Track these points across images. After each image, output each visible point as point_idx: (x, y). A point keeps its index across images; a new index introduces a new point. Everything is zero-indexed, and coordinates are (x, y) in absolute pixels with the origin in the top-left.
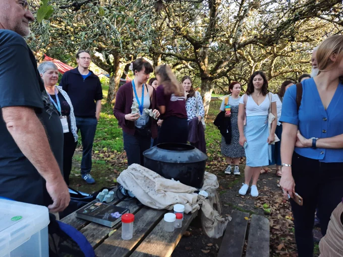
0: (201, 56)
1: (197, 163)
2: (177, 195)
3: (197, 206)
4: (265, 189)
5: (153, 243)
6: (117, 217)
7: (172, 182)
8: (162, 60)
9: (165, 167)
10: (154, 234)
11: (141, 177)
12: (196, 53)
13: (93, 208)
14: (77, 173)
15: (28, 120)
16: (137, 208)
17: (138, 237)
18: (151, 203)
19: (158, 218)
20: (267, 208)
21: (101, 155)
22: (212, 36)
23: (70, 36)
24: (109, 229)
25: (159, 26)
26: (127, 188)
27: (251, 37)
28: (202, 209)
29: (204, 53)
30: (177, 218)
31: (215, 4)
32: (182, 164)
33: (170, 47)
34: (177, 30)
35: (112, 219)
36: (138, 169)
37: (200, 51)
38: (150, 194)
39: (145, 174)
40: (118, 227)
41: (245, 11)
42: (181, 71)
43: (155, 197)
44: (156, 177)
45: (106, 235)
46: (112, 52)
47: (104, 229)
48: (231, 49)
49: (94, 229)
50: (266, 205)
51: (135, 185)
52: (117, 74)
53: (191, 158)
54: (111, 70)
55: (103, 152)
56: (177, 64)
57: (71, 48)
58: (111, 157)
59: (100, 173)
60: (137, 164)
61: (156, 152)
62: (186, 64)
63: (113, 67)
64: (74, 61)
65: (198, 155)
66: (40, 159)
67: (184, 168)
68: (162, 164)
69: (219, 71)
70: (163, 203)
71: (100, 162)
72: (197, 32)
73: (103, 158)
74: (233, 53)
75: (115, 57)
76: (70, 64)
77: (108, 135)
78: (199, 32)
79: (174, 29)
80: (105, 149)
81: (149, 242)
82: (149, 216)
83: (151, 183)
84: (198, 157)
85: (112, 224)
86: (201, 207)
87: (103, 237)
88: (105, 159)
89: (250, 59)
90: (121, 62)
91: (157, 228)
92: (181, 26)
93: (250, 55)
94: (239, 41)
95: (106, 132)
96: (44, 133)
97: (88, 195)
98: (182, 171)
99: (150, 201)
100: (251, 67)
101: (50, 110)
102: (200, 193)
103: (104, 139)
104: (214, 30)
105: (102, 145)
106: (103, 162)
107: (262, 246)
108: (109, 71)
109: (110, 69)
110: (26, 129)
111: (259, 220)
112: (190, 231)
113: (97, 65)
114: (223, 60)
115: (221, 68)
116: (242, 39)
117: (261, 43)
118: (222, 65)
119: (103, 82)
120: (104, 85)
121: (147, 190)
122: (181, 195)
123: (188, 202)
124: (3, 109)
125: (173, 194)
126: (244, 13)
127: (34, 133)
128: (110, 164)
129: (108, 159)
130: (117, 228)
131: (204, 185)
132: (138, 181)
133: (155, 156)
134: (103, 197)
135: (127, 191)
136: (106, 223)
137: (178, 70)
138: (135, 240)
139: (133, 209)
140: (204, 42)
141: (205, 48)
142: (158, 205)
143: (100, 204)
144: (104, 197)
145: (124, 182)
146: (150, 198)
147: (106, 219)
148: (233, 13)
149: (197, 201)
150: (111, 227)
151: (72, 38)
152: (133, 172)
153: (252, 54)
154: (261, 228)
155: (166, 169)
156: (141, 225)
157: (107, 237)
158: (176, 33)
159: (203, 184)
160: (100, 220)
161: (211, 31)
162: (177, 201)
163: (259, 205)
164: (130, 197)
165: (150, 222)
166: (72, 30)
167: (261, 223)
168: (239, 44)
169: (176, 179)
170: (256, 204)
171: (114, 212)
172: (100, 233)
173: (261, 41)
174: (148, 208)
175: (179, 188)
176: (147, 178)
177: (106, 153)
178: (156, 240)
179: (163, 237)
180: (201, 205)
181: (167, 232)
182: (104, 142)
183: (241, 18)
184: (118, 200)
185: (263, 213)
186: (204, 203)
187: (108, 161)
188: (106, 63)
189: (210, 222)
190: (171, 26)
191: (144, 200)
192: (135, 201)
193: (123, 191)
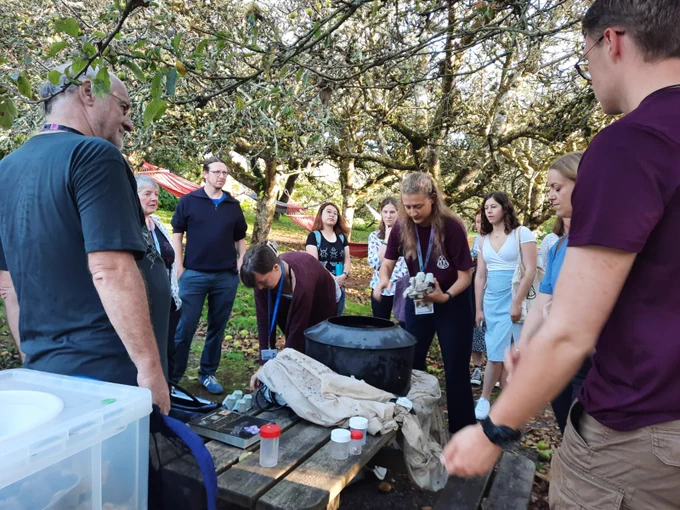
0: (425, 161)
1: (395, 349)
2: (357, 402)
3: (392, 424)
4: (546, 416)
5: (310, 474)
6: (253, 433)
7: (351, 381)
8: (356, 166)
9: (341, 355)
10: (314, 461)
11: (297, 370)
12: (417, 156)
13: (215, 418)
14: (192, 375)
15: (125, 270)
16: (290, 423)
17: (287, 464)
18: (313, 415)
19: (322, 440)
20: (545, 449)
21: (237, 343)
22: (445, 124)
23: (189, 130)
24: (239, 451)
25: (352, 105)
26: (273, 390)
27: (524, 124)
28: (403, 430)
29: (433, 155)
30: (352, 437)
31: (451, 68)
32: (369, 351)
33: (372, 142)
34: (380, 116)
35: (246, 435)
36: (294, 357)
37: (425, 151)
38: (311, 399)
39: (304, 365)
40: (255, 448)
41: (511, 77)
42: (393, 187)
43: (320, 405)
44: (324, 372)
45: (234, 459)
46: (263, 155)
47: (232, 450)
48: (484, 146)
49: (217, 450)
50: (542, 444)
51: (288, 383)
52: (271, 194)
53: (385, 341)
54: (261, 187)
55: (241, 338)
56: (386, 174)
57: (191, 150)
58: (254, 347)
59: (232, 375)
60: (292, 349)
61: (325, 330)
62: (400, 175)
63: (264, 180)
64: (194, 170)
65: (399, 337)
66: (134, 331)
67: (373, 359)
68: (335, 350)
69: (462, 188)
70: (333, 415)
71: (234, 356)
72: (419, 118)
73: (240, 348)
74: (488, 155)
75: (267, 162)
76: (186, 175)
77: (250, 306)
78: (423, 117)
79: (374, 114)
80: (244, 332)
81: (303, 472)
82: (309, 435)
83: (314, 382)
84: (398, 341)
85: (246, 443)
86: (400, 427)
87: (230, 462)
88: (244, 350)
89: (527, 165)
90: (278, 172)
91: (319, 453)
92: (387, 109)
93: (527, 156)
94: (500, 132)
95: (247, 302)
96: (144, 293)
97: (209, 403)
98: (370, 363)
99: (311, 411)
100: (528, 180)
101: (153, 256)
102: (398, 402)
103: (243, 314)
104: (450, 113)
105: (239, 325)
106: (240, 356)
107: (513, 505)
108: (256, 189)
109: (259, 185)
110: (120, 284)
111: (516, 462)
112: (391, 483)
113: (236, 178)
114: (470, 168)
115: (466, 182)
116: (506, 129)
117: (542, 136)
118: (468, 177)
119: (246, 209)
120: (248, 213)
121: (307, 393)
122: (365, 403)
123: (377, 416)
124: (90, 255)
125: (349, 401)
126: (509, 82)
127: (131, 290)
128: (253, 360)
129: (249, 350)
130: (253, 451)
131: (410, 392)
132: (293, 378)
133: (324, 336)
134: (233, 402)
135: (273, 394)
136: (236, 441)
137: (388, 185)
138: (281, 469)
139: (282, 423)
140: (431, 135)
141: (434, 146)
142: (324, 418)
143: (228, 412)
144: (234, 404)
145: (269, 379)
146: (311, 405)
147: (236, 435)
148: (490, 79)
149: (394, 416)
150: (244, 447)
151: (193, 133)
152: (285, 362)
153: (531, 156)
154: (517, 476)
155: (341, 358)
156: (292, 447)
157: (237, 461)
158: (379, 120)
159: (409, 390)
160: (227, 436)
161: (444, 115)
162: (357, 413)
163: (530, 442)
164: (279, 405)
165: (310, 445)
166: (193, 118)
167: (518, 468)
168: (500, 137)
169: (358, 378)
170: (524, 442)
171: (249, 426)
172: (226, 455)
173: (541, 133)
174: (309, 424)
175: (361, 392)
176: (308, 371)
177: (246, 340)
178: (316, 470)
179: (327, 467)
180: (400, 424)
181: (335, 460)
182: (242, 319)
183: (504, 90)
184: (258, 410)
185: (535, 457)
186: (406, 420)
187: (248, 354)
188: (252, 174)
189: (418, 457)
190: (368, 109)
191: (302, 410)
192: (288, 411)
193: (267, 395)
